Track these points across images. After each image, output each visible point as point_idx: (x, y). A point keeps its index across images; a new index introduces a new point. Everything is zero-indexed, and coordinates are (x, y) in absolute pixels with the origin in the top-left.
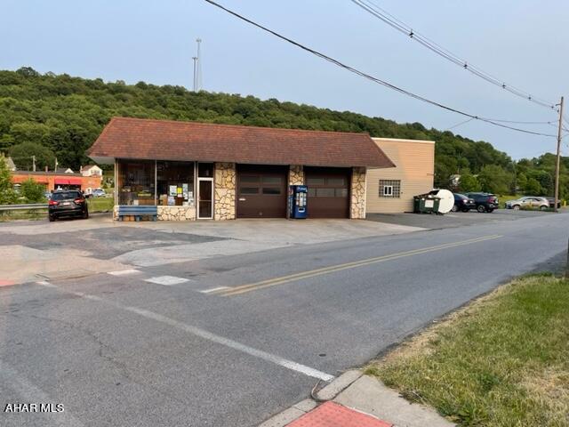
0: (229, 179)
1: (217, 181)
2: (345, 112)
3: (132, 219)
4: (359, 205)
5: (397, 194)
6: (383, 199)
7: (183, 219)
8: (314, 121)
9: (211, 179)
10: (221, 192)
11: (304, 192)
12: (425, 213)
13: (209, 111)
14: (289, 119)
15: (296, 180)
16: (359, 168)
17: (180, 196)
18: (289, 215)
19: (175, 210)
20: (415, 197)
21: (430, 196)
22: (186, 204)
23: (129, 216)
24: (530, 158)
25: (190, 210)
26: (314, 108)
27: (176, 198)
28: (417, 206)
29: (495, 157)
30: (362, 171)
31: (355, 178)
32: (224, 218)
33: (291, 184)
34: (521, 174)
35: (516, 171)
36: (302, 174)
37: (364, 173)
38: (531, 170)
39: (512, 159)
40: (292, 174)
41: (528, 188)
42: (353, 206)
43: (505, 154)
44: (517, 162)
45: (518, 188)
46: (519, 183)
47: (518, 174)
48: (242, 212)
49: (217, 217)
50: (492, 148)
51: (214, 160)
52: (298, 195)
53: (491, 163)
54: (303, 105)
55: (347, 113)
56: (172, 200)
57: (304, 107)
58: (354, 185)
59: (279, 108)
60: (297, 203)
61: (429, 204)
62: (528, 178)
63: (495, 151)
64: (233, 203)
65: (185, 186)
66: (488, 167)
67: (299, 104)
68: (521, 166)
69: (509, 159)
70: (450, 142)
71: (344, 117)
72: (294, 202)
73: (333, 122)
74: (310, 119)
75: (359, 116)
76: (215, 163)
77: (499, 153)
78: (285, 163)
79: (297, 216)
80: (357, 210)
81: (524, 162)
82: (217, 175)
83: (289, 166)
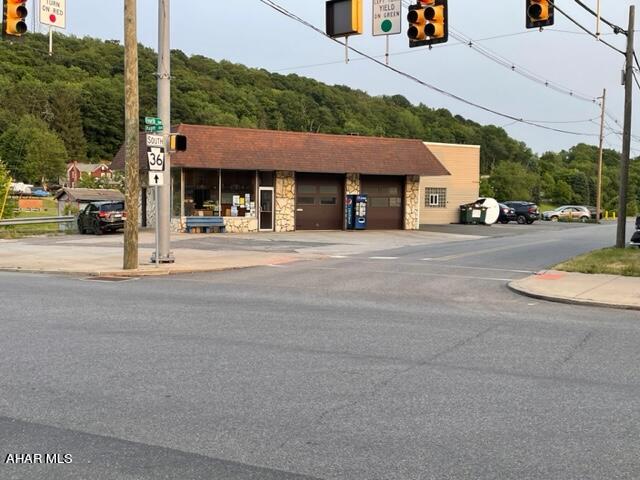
0: (289, 188)
1: (278, 191)
2: (290, 76)
3: (198, 230)
4: (413, 216)
5: (443, 204)
6: (429, 209)
7: (246, 230)
8: (244, 89)
9: (271, 189)
10: (281, 202)
11: (364, 201)
12: (471, 223)
13: (73, 68)
14: (206, 85)
15: (353, 189)
16: (413, 176)
17: (242, 206)
18: (346, 226)
19: (238, 221)
20: (462, 207)
21: (477, 206)
22: (248, 215)
23: (195, 228)
24: (557, 151)
25: (252, 221)
26: (242, 67)
27: (239, 208)
28: (463, 217)
29: (510, 149)
30: (415, 180)
31: (409, 187)
32: (284, 229)
33: (348, 193)
34: (547, 174)
35: (540, 169)
36: (358, 182)
37: (418, 181)
38: (560, 169)
39: (534, 152)
40: (349, 182)
41: (557, 195)
42: (407, 216)
43: (522, 145)
44: (540, 156)
45: (542, 194)
46: (544, 188)
47: (542, 173)
48: (301, 224)
49: (278, 228)
50: (505, 135)
51: (275, 168)
52: (357, 204)
53: (506, 158)
54: (223, 62)
55: (294, 77)
56: (234, 210)
57: (226, 66)
58: (408, 194)
59: (187, 65)
60: (357, 213)
61: (476, 214)
62: (556, 180)
63: (511, 141)
64: (293, 214)
65: (248, 196)
66: (503, 163)
67: (218, 61)
68: (545, 162)
69: (528, 153)
70: (448, 126)
71: (290, 84)
72: (354, 212)
73: (275, 91)
74: (238, 85)
75: (312, 82)
76: (275, 171)
77: (515, 142)
78: (343, 171)
79: (357, 227)
80: (411, 220)
81: (549, 157)
82: (278, 185)
83: (346, 174)
